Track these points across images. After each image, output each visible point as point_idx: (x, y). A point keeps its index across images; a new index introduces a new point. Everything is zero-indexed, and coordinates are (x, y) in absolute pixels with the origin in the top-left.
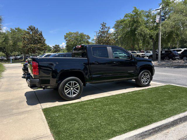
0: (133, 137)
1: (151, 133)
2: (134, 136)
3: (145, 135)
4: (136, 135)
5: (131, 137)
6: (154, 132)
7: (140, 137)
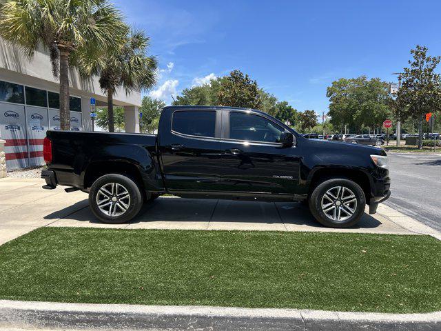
0: (23, 311)
1: (78, 321)
2: (28, 310)
3: (58, 319)
4: (33, 311)
5: (18, 310)
6: (88, 322)
7: (42, 319)
